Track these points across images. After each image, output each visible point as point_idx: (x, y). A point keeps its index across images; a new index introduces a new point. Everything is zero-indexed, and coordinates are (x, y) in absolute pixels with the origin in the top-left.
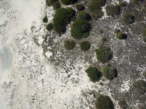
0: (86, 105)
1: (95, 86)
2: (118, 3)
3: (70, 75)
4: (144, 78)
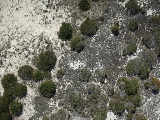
0: (33, 46)
1: (57, 41)
2: (142, 6)
3: (47, 11)
4: (94, 73)
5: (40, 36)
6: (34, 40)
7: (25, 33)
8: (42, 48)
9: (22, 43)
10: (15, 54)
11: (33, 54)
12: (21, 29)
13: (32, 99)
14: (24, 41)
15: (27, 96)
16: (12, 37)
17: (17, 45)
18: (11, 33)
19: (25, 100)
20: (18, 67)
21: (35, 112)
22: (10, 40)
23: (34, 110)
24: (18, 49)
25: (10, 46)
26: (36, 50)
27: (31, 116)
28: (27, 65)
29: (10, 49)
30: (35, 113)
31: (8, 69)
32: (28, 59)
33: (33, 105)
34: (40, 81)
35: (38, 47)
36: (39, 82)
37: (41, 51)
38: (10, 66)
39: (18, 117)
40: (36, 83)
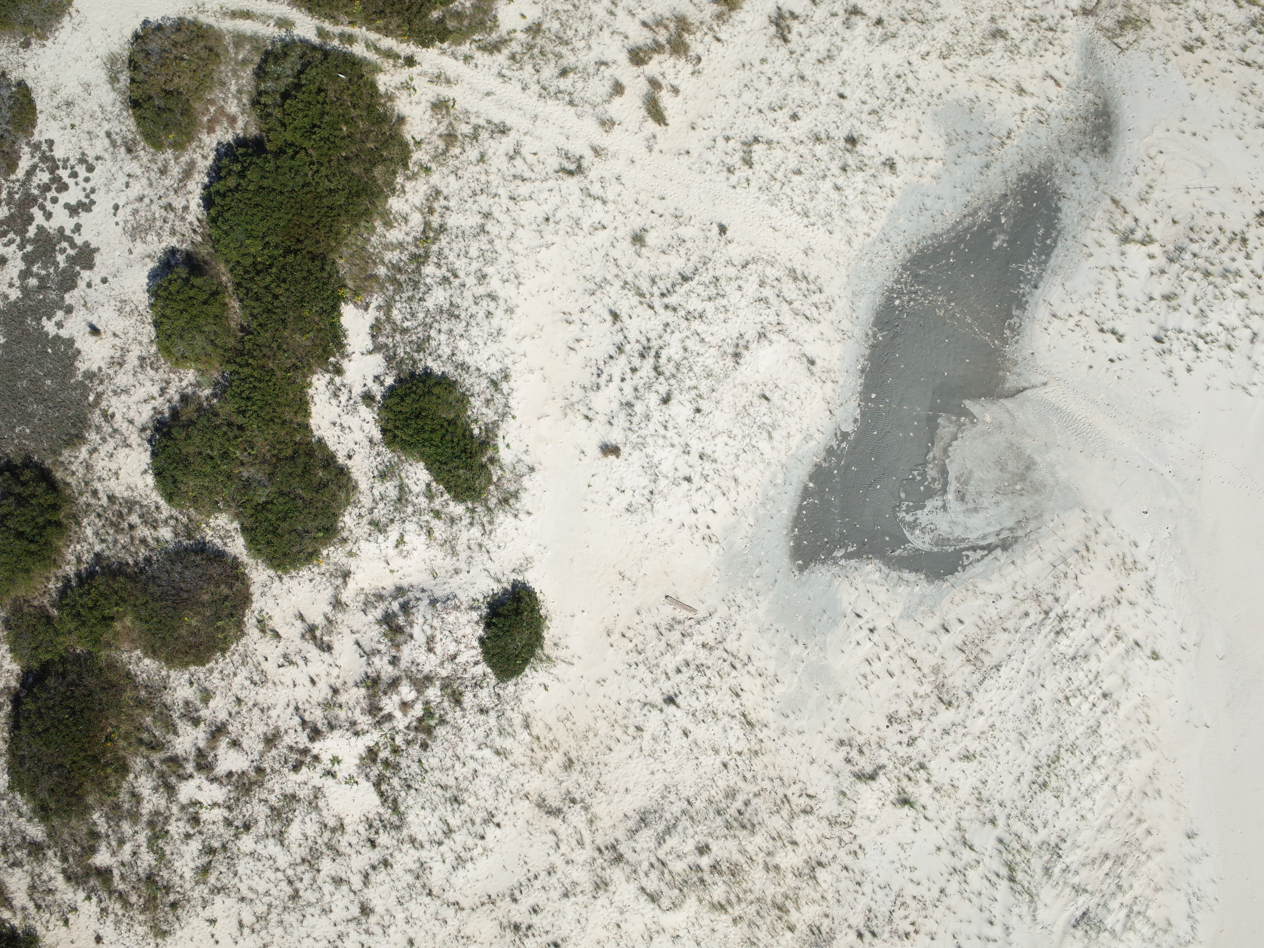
5: (174, 905)
6: (205, 870)
7: (295, 896)
8: (126, 827)
9: (289, 821)
10: (304, 723)
11: (175, 761)
12: (338, 914)
13: (108, 417)
14: (280, 837)
15: (143, 429)
16: (383, 839)
17: (318, 792)
18: (398, 869)
19: (155, 390)
20: (253, 632)
21: (60, 325)
22: (387, 814)
23: (70, 342)
24: (296, 768)
25: (375, 771)
26: (163, 802)
27: (82, 284)
28: (200, 672)
29: (362, 751)
30: (60, 315)
31: (330, 591)
32: (204, 713)
33: (90, 375)
34: (78, 575)
35: (151, 824)
36: (83, 567)
37: (126, 806)
38: (320, 621)
39: (173, 251)
40: (98, 548)
